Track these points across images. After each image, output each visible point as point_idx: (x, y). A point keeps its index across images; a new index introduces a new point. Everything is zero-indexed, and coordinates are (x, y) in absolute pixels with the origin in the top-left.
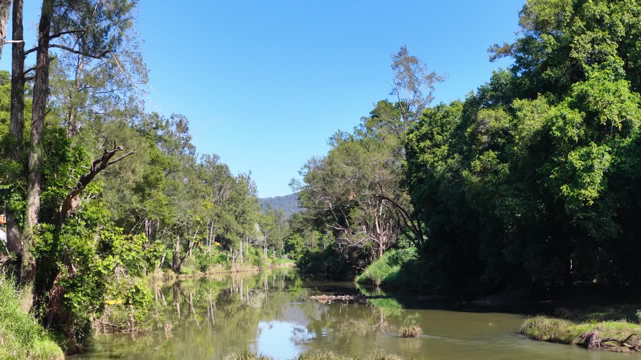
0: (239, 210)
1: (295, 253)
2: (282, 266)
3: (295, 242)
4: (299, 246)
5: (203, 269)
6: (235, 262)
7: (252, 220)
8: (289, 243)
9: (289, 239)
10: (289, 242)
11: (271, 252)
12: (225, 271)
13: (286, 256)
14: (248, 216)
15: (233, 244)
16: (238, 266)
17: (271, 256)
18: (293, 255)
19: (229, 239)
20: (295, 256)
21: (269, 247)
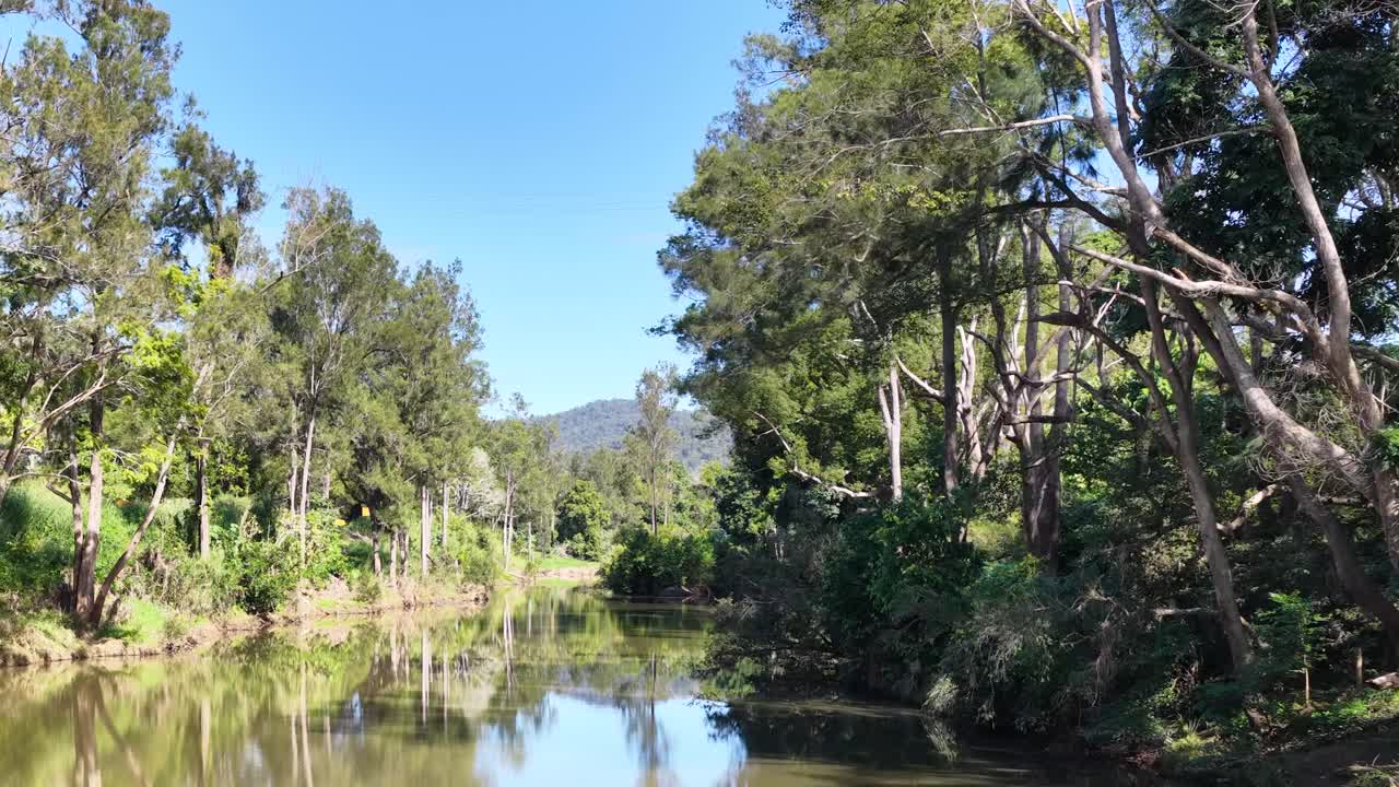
0: (413, 388)
1: (586, 540)
2: (552, 577)
3: (587, 511)
4: (597, 521)
5: (258, 602)
6: (400, 572)
7: (458, 420)
8: (571, 514)
9: (571, 502)
10: (570, 510)
11: (524, 537)
12: (354, 606)
13: (561, 549)
14: (445, 407)
15: (392, 508)
16: (410, 584)
17: (524, 550)
18: (582, 545)
19: (378, 491)
20: (585, 550)
21: (518, 525)
